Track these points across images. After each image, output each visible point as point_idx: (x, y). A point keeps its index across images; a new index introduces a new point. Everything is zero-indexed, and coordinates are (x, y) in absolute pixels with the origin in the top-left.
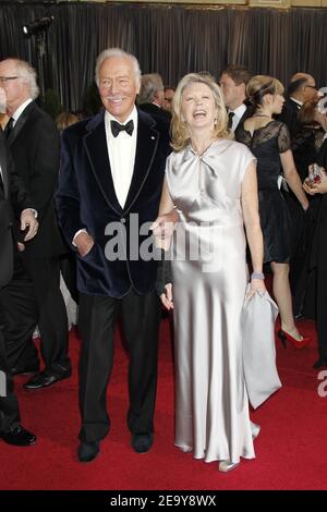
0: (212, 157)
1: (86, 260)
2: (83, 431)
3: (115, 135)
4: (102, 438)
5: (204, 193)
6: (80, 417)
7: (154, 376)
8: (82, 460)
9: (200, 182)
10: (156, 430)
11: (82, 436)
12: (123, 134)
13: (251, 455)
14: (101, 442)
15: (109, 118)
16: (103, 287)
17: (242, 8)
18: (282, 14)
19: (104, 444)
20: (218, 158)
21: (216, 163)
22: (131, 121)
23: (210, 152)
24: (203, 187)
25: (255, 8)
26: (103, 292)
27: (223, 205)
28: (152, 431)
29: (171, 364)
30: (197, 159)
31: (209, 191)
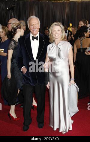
0: (60, 45)
1: (25, 75)
2: (24, 122)
3: (33, 40)
4: (30, 124)
5: (57, 55)
6: (23, 118)
7: (44, 107)
8: (24, 130)
9: (56, 52)
10: (45, 122)
11: (24, 124)
12: (35, 40)
13: (71, 129)
14: (30, 125)
15: (31, 35)
16: (30, 82)
17: (68, 2)
18: (79, 3)
19: (30, 126)
20: (61, 46)
21: (61, 47)
22: (38, 36)
23: (59, 44)
24: (57, 54)
25: (71, 1)
26: (29, 84)
27: (63, 59)
28: (44, 122)
29: (48, 103)
30: (56, 46)
31: (59, 55)
